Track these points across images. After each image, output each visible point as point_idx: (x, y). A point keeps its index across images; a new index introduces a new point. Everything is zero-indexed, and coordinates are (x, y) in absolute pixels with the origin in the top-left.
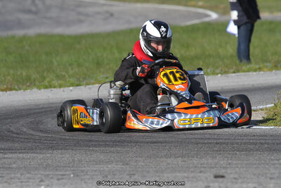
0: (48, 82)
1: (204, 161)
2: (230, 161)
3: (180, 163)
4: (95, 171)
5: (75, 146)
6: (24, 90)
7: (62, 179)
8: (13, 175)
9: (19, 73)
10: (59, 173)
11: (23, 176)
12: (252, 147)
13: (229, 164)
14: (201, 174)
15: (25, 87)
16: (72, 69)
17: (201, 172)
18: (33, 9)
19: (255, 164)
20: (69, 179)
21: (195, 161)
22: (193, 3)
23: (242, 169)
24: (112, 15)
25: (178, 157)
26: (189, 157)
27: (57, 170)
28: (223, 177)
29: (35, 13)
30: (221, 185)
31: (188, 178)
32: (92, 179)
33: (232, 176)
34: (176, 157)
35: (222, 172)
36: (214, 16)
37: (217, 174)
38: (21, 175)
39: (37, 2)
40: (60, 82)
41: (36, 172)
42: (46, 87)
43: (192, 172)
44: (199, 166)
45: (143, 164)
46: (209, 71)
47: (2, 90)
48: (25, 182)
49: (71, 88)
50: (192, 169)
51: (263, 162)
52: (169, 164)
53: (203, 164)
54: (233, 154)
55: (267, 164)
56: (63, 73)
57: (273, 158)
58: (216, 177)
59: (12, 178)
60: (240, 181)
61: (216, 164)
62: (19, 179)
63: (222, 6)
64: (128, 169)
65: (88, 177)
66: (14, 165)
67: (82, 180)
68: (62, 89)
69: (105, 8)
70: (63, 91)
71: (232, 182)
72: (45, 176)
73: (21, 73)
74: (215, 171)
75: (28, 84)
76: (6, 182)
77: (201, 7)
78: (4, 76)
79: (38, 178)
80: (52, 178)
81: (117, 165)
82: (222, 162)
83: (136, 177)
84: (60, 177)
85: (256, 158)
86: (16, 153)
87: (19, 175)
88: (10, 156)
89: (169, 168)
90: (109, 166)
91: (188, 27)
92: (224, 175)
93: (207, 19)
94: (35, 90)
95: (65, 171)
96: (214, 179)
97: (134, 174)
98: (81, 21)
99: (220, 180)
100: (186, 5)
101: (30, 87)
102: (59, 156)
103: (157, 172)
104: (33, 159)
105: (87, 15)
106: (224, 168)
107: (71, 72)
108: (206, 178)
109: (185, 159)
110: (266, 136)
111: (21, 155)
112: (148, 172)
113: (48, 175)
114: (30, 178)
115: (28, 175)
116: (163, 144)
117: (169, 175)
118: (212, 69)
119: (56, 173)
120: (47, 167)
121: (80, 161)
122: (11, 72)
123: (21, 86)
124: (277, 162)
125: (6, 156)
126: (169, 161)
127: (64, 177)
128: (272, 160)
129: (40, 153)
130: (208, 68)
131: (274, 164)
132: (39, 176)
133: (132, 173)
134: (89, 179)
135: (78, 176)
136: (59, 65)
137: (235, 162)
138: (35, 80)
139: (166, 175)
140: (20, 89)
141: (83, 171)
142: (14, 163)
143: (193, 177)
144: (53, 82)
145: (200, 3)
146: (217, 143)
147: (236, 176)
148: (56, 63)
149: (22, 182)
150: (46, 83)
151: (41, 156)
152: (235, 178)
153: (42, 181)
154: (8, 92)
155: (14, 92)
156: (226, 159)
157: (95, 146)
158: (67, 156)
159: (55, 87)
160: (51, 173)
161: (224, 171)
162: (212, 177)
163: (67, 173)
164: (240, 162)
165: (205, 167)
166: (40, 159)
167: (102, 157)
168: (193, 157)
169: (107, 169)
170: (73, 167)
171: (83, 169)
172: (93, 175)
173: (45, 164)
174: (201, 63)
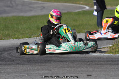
0: (17, 36)
1: (83, 69)
2: (94, 69)
3: (73, 70)
4: (37, 73)
5: (28, 63)
6: (7, 40)
7: (23, 77)
8: (2, 76)
9: (5, 32)
10: (22, 74)
12: (103, 63)
13: (93, 70)
14: (81, 75)
15: (7, 38)
16: (27, 31)
17: (81, 74)
18: (11, 5)
19: (104, 70)
21: (79, 69)
22: (78, 2)
23: (99, 73)
24: (44, 8)
25: (72, 67)
27: (20, 73)
28: (90, 76)
29: (12, 7)
32: (35, 77)
33: (94, 75)
34: (71, 68)
35: (90, 74)
36: (87, 8)
37: (88, 75)
38: (5, 75)
39: (13, 2)
40: (22, 36)
41: (12, 74)
42: (16, 38)
43: (78, 74)
44: (81, 71)
45: (57, 70)
46: (85, 31)
48: (7, 78)
49: (27, 39)
50: (78, 73)
51: (107, 69)
52: (68, 70)
53: (83, 70)
54: (95, 66)
55: (110, 70)
56: (23, 32)
57: (112, 67)
58: (88, 76)
59: (1, 77)
60: (98, 77)
61: (88, 70)
62: (4, 77)
63: (91, 4)
66: (2, 71)
67: (31, 77)
68: (23, 39)
69: (41, 5)
70: (23, 40)
71: (95, 78)
72: (15, 76)
73: (6, 32)
74: (87, 73)
75: (9, 37)
77: (82, 4)
79: (13, 77)
80: (18, 77)
81: (46, 71)
82: (90, 70)
84: (22, 76)
85: (105, 67)
86: (3, 66)
87: (4, 76)
88: (1, 67)
89: (67, 72)
90: (43, 71)
91: (76, 12)
92: (91, 75)
93: (84, 9)
94: (11, 39)
95: (24, 74)
96: (87, 77)
98: (31, 10)
99: (90, 77)
100: (75, 3)
101: (9, 38)
102: (22, 67)
104: (10, 68)
105: (34, 8)
106: (91, 72)
107: (27, 32)
108: (84, 76)
109: (75, 68)
110: (109, 58)
111: (5, 67)
112: (59, 74)
113: (17, 75)
114: (9, 77)
115: (8, 75)
116: (66, 62)
119: (20, 74)
121: (30, 69)
122: (1, 32)
124: (113, 69)
126: (68, 69)
127: (24, 76)
128: (112, 68)
129: (13, 66)
131: (112, 70)
132: (13, 76)
133: (52, 74)
135: (29, 76)
136: (22, 29)
137: (96, 69)
138: (11, 35)
140: (5, 39)
141: (31, 74)
142: (2, 70)
144: (19, 36)
145: (82, 3)
146: (88, 62)
147: (96, 75)
148: (20, 28)
150: (16, 36)
151: (14, 67)
152: (96, 76)
153: (14, 78)
155: (2, 40)
156: (92, 68)
157: (37, 63)
158: (25, 67)
159: (20, 38)
160: (18, 74)
162: (86, 76)
163: (25, 74)
164: (98, 69)
165: (83, 72)
166: (13, 69)
167: (39, 68)
168: (78, 67)
169: (42, 73)
170: (27, 72)
171: (32, 73)
172: (36, 75)
173: (15, 71)
174: (82, 27)
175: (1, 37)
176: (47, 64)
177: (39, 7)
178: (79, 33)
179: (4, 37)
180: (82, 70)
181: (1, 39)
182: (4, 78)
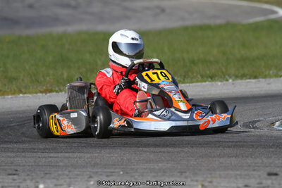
1: (258, 160)
4: (145, 169)
5: (124, 146)
7: (112, 175)
8: (60, 173)
10: (109, 171)
11: (71, 174)
14: (254, 173)
17: (254, 170)
20: (119, 176)
21: (249, 161)
24: (163, 10)
25: (232, 157)
26: (243, 157)
27: (105, 168)
28: (276, 174)
30: (274, 182)
31: (240, 175)
32: (142, 176)
38: (70, 171)
41: (84, 170)
43: (245, 170)
44: (253, 165)
45: (195, 163)
46: (271, 72)
47: (41, 92)
48: (74, 178)
52: (221, 163)
53: (258, 163)
58: (270, 174)
59: (59, 175)
61: (271, 163)
64: (179, 167)
65: (138, 174)
67: (131, 177)
72: (93, 173)
73: (62, 74)
74: (268, 170)
76: (54, 178)
78: (43, 76)
79: (87, 175)
80: (101, 175)
81: (167, 163)
82: (277, 162)
83: (187, 174)
84: (109, 174)
86: (61, 152)
87: (66, 172)
88: (56, 155)
90: (160, 165)
91: (250, 25)
92: (278, 173)
95: (116, 168)
96: (268, 177)
97: (185, 172)
99: (274, 177)
103: (209, 170)
104: (80, 158)
106: (278, 167)
108: (260, 176)
109: (239, 159)
111: (67, 155)
112: (200, 170)
113: (97, 172)
117: (222, 173)
118: (275, 71)
119: (105, 170)
120: (95, 165)
122: (51, 72)
123: (62, 88)
125: (52, 155)
126: (222, 160)
129: (88, 153)
130: (270, 69)
133: (183, 171)
134: (139, 176)
135: (127, 173)
139: (218, 173)
140: (61, 91)
141: (132, 169)
143: (246, 175)
148: (99, 63)
149: (70, 178)
151: (89, 155)
153: (91, 177)
154: (48, 94)
155: (54, 93)
157: (145, 146)
160: (100, 170)
161: (278, 169)
162: (265, 175)
163: (117, 170)
165: (258, 166)
166: (87, 158)
167: (152, 156)
168: (247, 157)
169: (157, 167)
170: (122, 165)
171: (133, 167)
172: (143, 173)
173: (93, 162)
174: (263, 64)
175: (51, 86)
176: (170, 149)
177: (147, 8)
178: (255, 77)
179: (58, 86)
180: (256, 163)
181: (51, 91)
182: (65, 177)
